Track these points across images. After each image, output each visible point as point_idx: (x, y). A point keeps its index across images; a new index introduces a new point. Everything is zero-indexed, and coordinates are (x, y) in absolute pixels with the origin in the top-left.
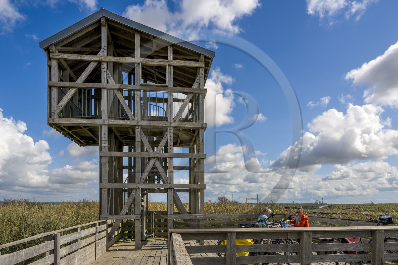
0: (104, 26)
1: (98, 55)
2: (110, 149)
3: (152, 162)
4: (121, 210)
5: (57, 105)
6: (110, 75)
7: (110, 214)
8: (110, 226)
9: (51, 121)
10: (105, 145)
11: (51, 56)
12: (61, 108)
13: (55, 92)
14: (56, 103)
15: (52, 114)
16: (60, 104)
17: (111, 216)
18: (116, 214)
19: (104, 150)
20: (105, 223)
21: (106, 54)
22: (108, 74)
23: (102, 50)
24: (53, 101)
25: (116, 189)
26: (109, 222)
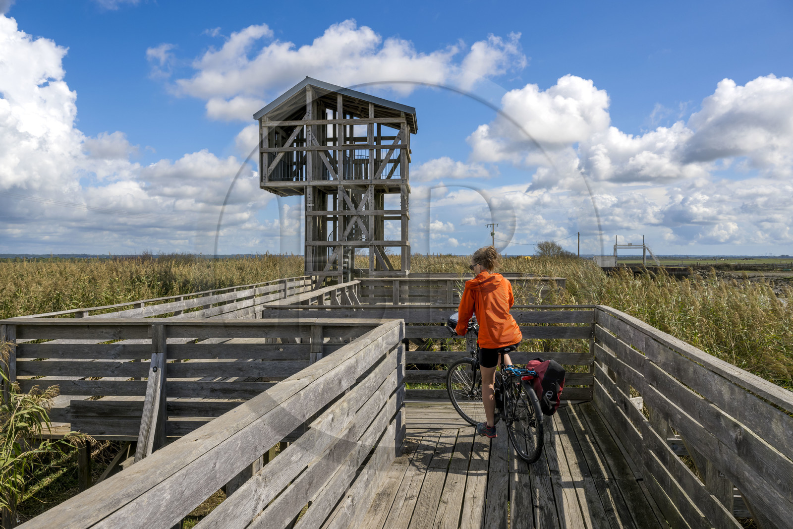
0: (309, 91)
1: (303, 119)
2: (314, 209)
3: (354, 219)
4: (325, 266)
5: (268, 167)
6: (314, 137)
7: (315, 270)
8: (314, 282)
9: (263, 185)
10: (309, 205)
11: (263, 125)
12: (271, 171)
13: (265, 156)
14: (267, 166)
15: (264, 178)
16: (270, 168)
17: (315, 273)
18: (319, 270)
19: (309, 210)
20: (310, 278)
21: (310, 117)
22: (312, 136)
23: (307, 114)
24: (264, 166)
25: (320, 247)
26: (314, 278)
